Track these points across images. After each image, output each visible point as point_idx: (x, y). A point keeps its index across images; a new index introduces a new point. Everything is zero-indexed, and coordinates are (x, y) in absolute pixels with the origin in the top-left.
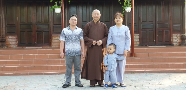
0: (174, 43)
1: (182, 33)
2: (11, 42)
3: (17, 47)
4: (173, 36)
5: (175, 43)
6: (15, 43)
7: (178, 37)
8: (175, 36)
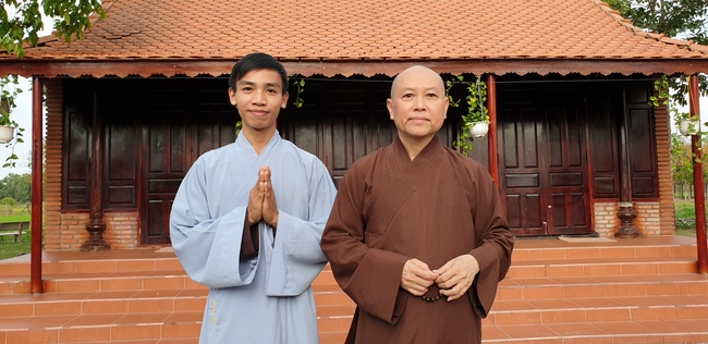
0: (600, 230)
1: (621, 201)
2: (119, 232)
3: (138, 246)
4: (596, 209)
5: (603, 230)
6: (132, 235)
7: (608, 211)
8: (602, 209)
